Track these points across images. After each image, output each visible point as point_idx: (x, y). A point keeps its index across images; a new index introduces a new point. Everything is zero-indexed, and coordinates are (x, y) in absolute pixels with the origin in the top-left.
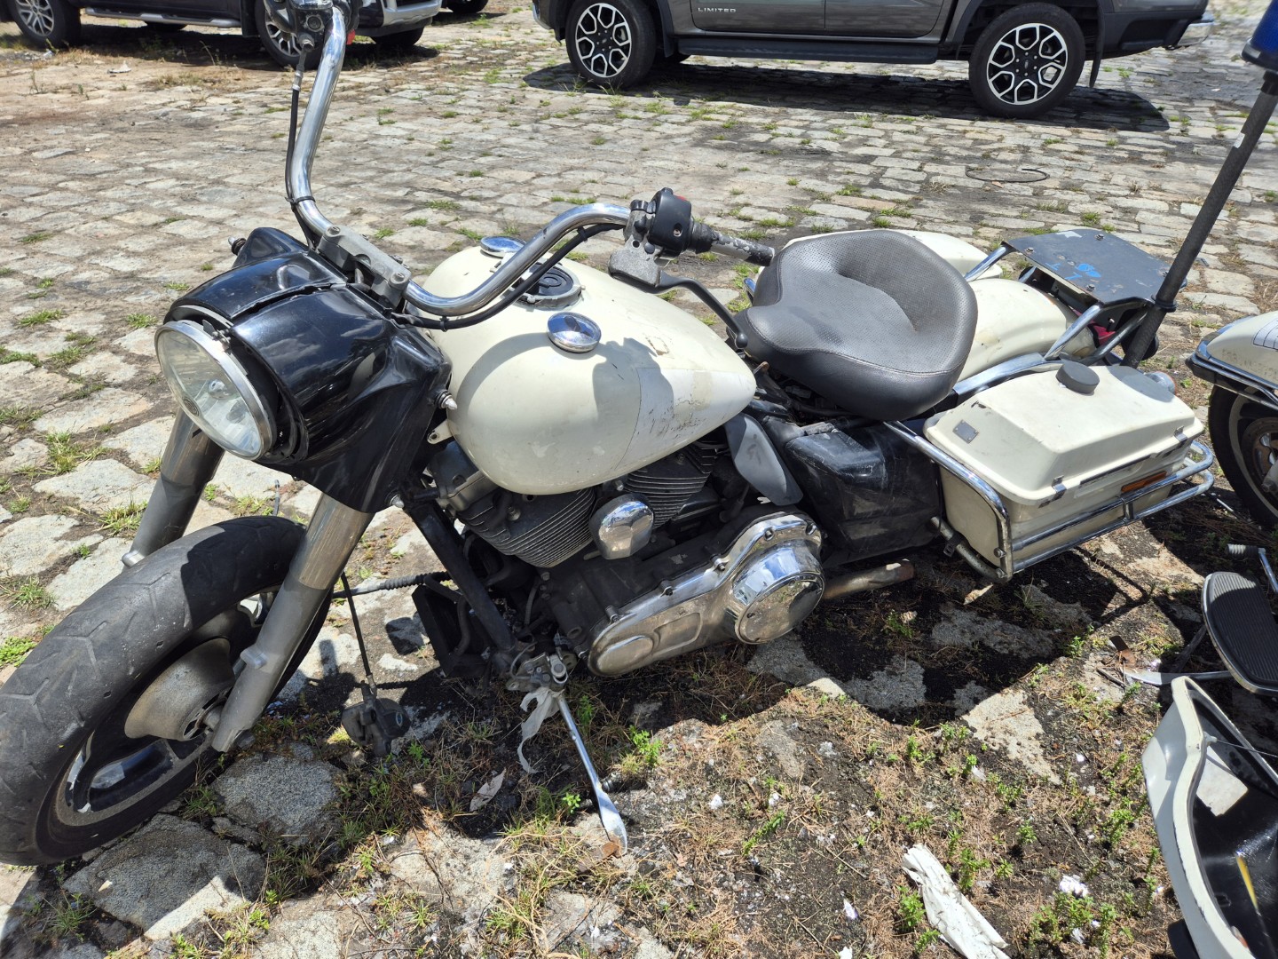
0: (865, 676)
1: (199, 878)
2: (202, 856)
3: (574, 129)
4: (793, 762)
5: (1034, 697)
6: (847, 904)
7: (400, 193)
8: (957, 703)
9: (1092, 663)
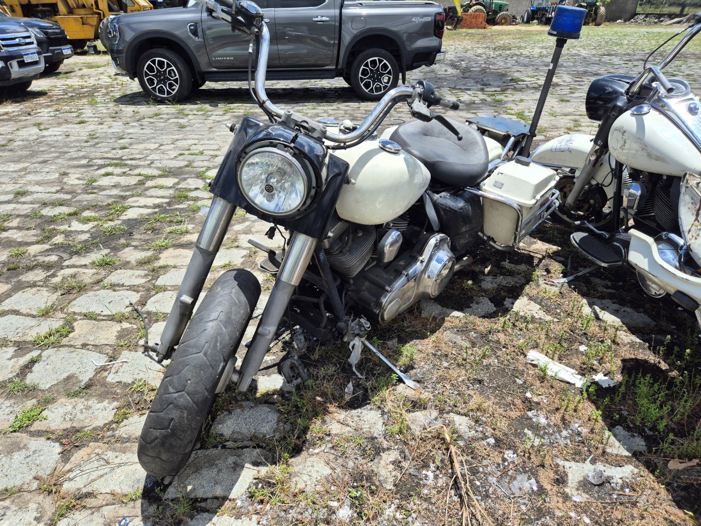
0: (469, 307)
1: (237, 468)
2: (231, 460)
3: (164, 122)
4: (463, 342)
5: (531, 297)
6: (517, 380)
7: (84, 162)
8: (507, 306)
9: (541, 281)
